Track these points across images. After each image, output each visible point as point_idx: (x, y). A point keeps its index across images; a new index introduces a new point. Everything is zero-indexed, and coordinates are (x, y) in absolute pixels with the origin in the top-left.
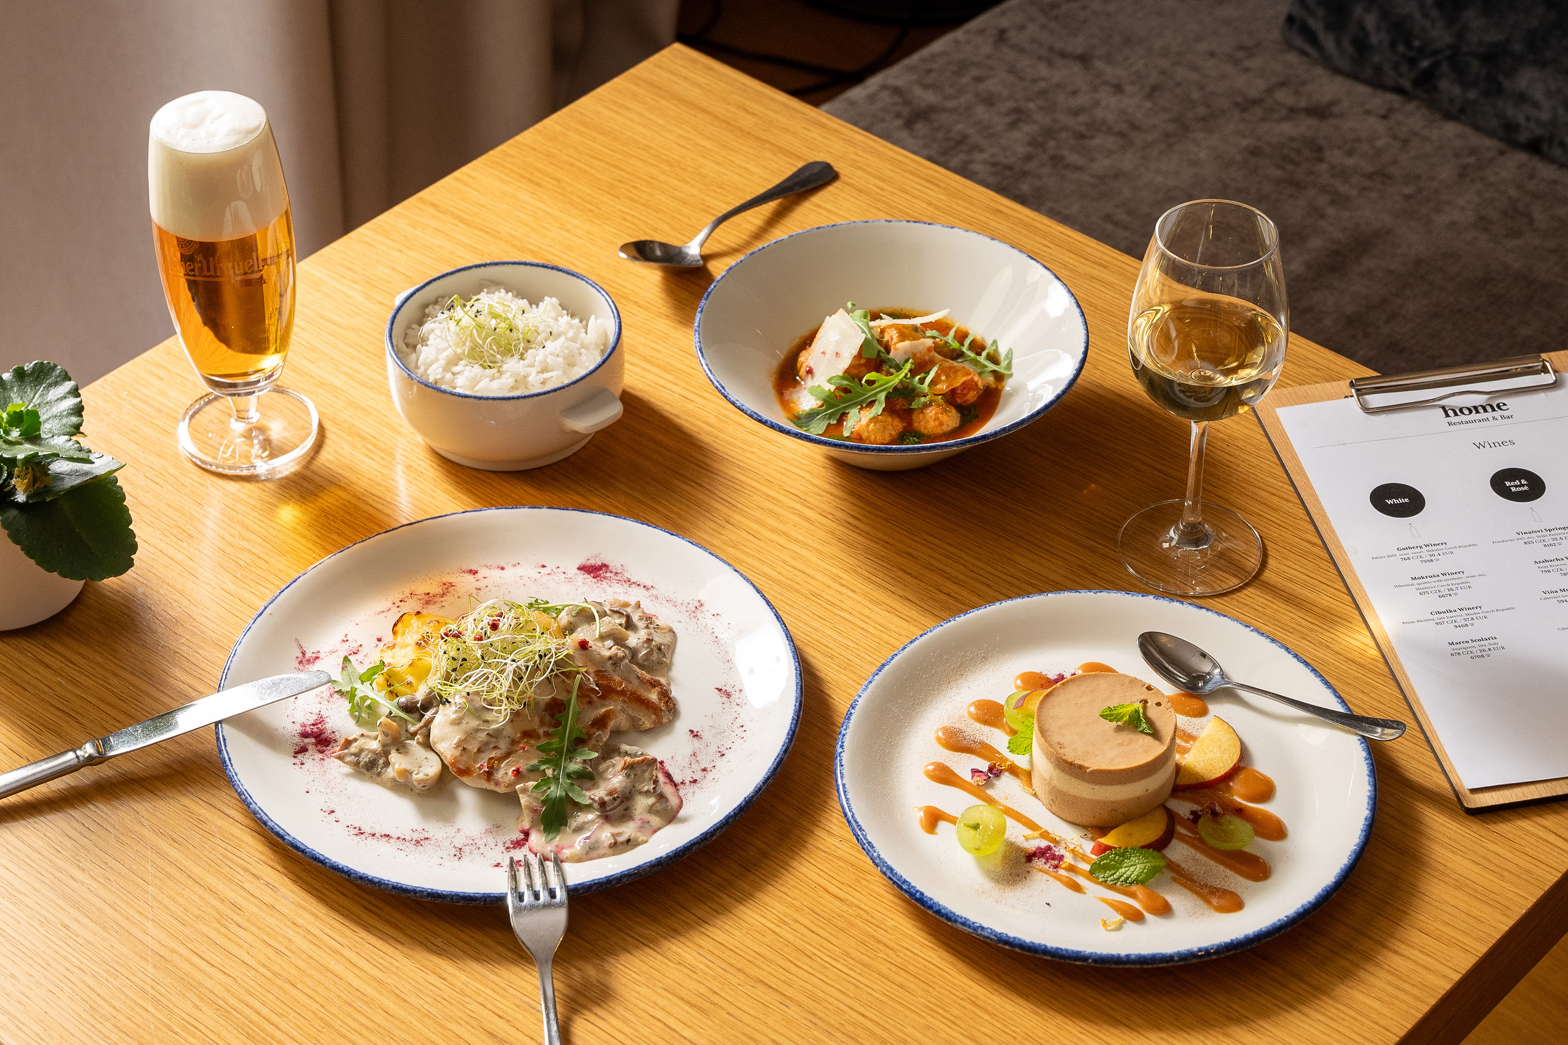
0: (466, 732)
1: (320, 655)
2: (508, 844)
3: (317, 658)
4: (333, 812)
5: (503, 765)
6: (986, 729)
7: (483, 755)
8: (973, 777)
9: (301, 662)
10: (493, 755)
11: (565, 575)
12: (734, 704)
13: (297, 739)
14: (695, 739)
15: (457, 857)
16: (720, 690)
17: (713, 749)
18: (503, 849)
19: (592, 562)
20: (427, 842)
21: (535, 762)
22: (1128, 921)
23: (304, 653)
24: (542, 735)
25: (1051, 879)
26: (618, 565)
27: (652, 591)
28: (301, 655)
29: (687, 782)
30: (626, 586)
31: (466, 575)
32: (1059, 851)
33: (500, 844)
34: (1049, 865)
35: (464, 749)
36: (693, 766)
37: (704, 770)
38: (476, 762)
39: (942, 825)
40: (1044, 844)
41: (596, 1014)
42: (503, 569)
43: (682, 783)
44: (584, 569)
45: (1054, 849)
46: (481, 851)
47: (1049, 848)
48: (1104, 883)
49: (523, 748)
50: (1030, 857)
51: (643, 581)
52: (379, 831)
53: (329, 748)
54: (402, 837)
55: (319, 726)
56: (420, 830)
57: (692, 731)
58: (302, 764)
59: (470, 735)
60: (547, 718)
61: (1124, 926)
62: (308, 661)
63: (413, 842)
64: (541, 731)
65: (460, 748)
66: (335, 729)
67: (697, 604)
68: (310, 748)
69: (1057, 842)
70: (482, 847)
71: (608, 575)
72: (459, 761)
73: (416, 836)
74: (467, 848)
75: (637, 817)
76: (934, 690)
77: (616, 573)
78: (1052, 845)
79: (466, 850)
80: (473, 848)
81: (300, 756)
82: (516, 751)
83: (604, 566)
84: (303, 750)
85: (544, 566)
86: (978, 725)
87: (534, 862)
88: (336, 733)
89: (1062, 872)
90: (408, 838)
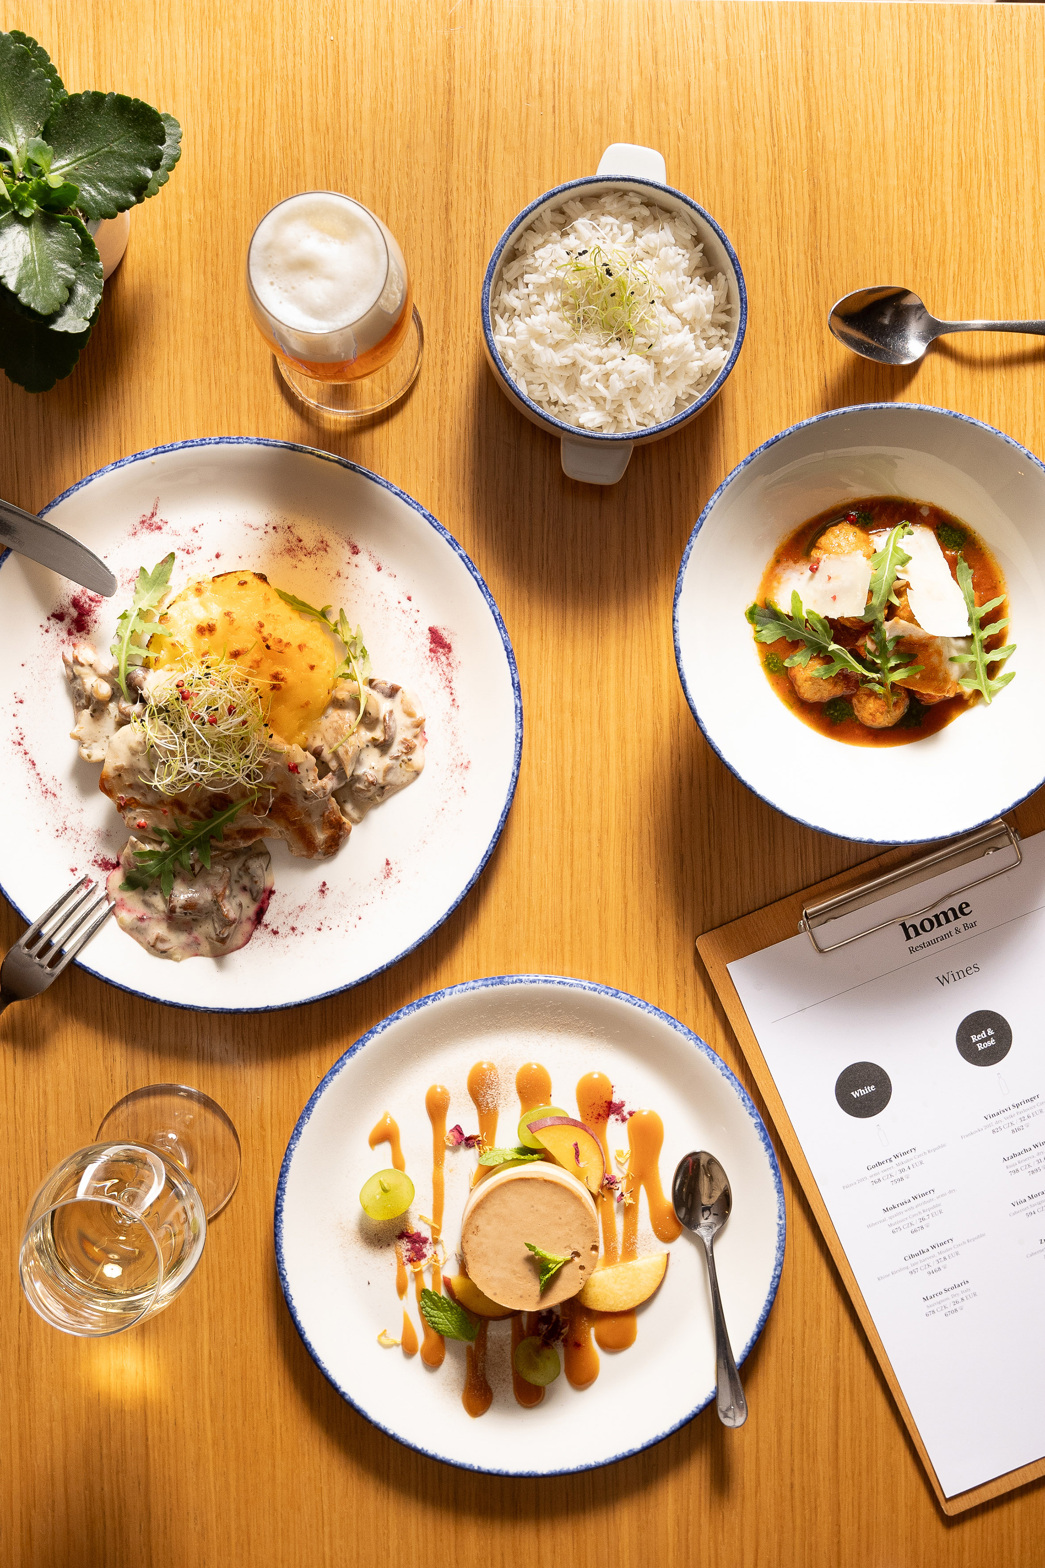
0: (132, 766)
1: (165, 528)
2: (99, 859)
3: (159, 528)
4: (21, 702)
5: (138, 810)
6: (515, 1097)
7: (130, 791)
8: (451, 1131)
9: (143, 522)
10: (137, 797)
11: (412, 625)
12: (382, 887)
13: (67, 601)
14: (318, 894)
15: (57, 834)
16: (388, 864)
17: (320, 915)
18: (92, 858)
19: (445, 634)
20: (52, 798)
21: (164, 828)
22: (401, 1347)
23: (153, 515)
24: (188, 813)
25: (395, 1266)
26: (458, 659)
27: (454, 709)
28: (150, 515)
29: (270, 928)
30: (444, 683)
31: (347, 548)
32: (428, 1250)
33: (94, 853)
34: (408, 1254)
35: (120, 775)
36: (290, 918)
37: (293, 929)
38: (121, 791)
39: (386, 1147)
40: (426, 1233)
41: (15, 1054)
42: (379, 569)
43: (266, 926)
44: (433, 632)
45: (428, 1245)
46: (78, 845)
47: (425, 1241)
48: (421, 1308)
49: (165, 812)
50: (403, 1235)
51: (458, 695)
52: (33, 755)
53: (78, 635)
54: (41, 776)
55: (93, 604)
56: (58, 782)
57: (324, 884)
58: (47, 631)
59: (133, 770)
60: (204, 804)
61: (395, 1348)
62: (151, 525)
63: (44, 789)
64: (191, 809)
65: (117, 773)
66: (100, 620)
67: (465, 763)
68: (67, 620)
69: (436, 1242)
70: (81, 842)
71: (443, 658)
72: (108, 781)
73: (51, 786)
74: (72, 832)
75: (196, 934)
76: (523, 1025)
77: (450, 664)
78: (430, 1240)
79: (69, 833)
80: (75, 837)
81: (53, 621)
82: (158, 809)
83: (448, 647)
84: (59, 617)
85: (409, 599)
86: (513, 1088)
87: (100, 893)
88: (96, 625)
89: (409, 1268)
90: (44, 781)
